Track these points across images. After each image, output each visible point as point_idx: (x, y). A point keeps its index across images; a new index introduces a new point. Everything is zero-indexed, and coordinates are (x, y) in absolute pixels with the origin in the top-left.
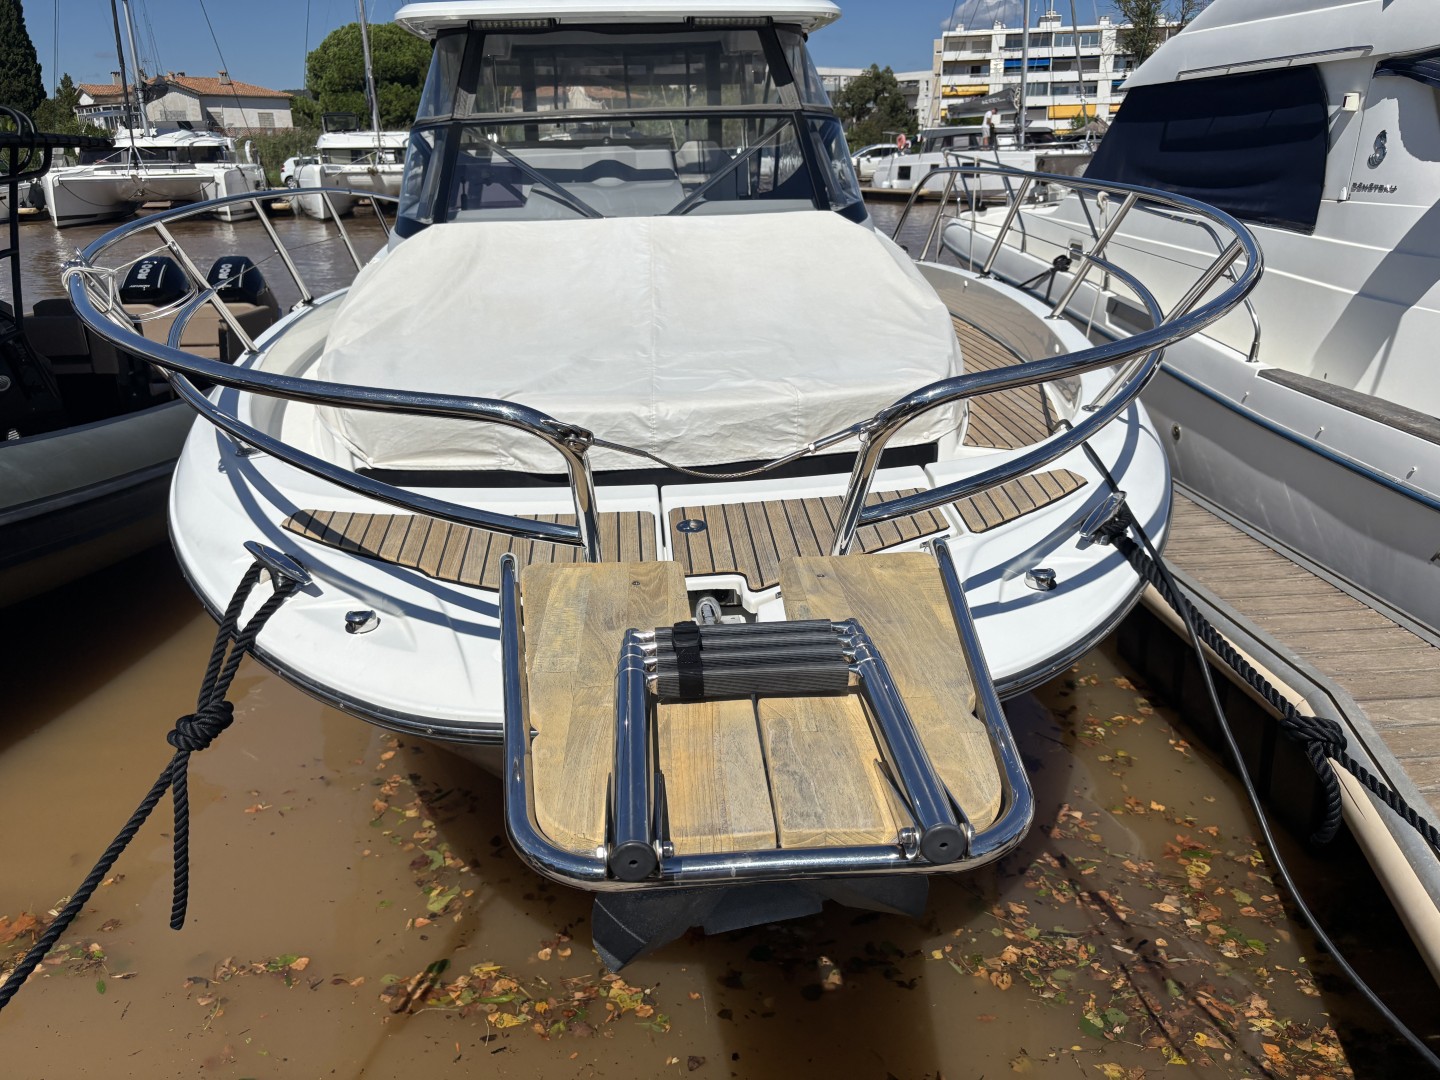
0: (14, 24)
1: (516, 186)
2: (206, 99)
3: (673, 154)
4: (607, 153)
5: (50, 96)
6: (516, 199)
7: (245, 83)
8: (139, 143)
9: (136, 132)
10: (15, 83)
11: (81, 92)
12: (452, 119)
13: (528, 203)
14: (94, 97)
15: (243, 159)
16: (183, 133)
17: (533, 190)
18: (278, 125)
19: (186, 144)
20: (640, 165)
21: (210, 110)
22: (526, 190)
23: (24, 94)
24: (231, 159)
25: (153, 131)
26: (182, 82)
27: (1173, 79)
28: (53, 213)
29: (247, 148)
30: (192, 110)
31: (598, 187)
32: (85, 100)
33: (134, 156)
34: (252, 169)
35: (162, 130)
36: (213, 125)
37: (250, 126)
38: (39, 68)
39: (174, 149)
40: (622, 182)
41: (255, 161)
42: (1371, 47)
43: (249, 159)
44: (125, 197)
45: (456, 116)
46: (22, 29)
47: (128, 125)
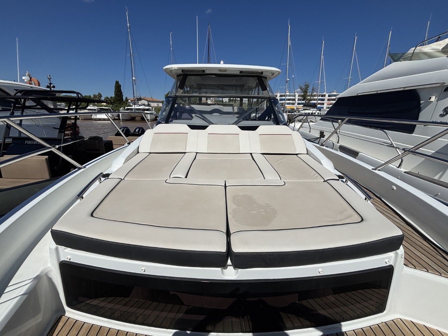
0: (119, 89)
1: (191, 114)
2: (148, 101)
3: (233, 108)
4: (216, 107)
5: (124, 100)
6: (191, 117)
7: (155, 98)
8: (136, 108)
9: (135, 106)
10: (119, 98)
11: (129, 100)
12: (175, 95)
13: (193, 119)
14: (131, 100)
15: (153, 111)
16: (143, 106)
17: (195, 116)
18: (160, 106)
19: (143, 108)
20: (225, 110)
21: (149, 103)
22: (193, 115)
23: (120, 100)
24: (151, 111)
25: (138, 106)
26: (145, 98)
27: (356, 95)
28: (121, 119)
29: (154, 109)
30: (146, 103)
31: (213, 115)
32: (129, 101)
33: (135, 110)
34: (154, 112)
35: (140, 105)
36: (149, 105)
37: (155, 106)
38: (123, 96)
39: (142, 109)
40: (219, 114)
41: (155, 111)
42: (445, 83)
43: (154, 110)
44: (133, 116)
45: (176, 95)
46: (120, 89)
47: (134, 105)
